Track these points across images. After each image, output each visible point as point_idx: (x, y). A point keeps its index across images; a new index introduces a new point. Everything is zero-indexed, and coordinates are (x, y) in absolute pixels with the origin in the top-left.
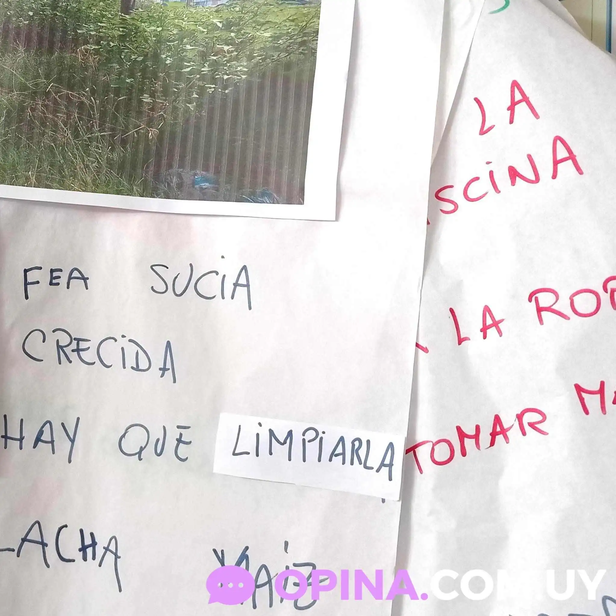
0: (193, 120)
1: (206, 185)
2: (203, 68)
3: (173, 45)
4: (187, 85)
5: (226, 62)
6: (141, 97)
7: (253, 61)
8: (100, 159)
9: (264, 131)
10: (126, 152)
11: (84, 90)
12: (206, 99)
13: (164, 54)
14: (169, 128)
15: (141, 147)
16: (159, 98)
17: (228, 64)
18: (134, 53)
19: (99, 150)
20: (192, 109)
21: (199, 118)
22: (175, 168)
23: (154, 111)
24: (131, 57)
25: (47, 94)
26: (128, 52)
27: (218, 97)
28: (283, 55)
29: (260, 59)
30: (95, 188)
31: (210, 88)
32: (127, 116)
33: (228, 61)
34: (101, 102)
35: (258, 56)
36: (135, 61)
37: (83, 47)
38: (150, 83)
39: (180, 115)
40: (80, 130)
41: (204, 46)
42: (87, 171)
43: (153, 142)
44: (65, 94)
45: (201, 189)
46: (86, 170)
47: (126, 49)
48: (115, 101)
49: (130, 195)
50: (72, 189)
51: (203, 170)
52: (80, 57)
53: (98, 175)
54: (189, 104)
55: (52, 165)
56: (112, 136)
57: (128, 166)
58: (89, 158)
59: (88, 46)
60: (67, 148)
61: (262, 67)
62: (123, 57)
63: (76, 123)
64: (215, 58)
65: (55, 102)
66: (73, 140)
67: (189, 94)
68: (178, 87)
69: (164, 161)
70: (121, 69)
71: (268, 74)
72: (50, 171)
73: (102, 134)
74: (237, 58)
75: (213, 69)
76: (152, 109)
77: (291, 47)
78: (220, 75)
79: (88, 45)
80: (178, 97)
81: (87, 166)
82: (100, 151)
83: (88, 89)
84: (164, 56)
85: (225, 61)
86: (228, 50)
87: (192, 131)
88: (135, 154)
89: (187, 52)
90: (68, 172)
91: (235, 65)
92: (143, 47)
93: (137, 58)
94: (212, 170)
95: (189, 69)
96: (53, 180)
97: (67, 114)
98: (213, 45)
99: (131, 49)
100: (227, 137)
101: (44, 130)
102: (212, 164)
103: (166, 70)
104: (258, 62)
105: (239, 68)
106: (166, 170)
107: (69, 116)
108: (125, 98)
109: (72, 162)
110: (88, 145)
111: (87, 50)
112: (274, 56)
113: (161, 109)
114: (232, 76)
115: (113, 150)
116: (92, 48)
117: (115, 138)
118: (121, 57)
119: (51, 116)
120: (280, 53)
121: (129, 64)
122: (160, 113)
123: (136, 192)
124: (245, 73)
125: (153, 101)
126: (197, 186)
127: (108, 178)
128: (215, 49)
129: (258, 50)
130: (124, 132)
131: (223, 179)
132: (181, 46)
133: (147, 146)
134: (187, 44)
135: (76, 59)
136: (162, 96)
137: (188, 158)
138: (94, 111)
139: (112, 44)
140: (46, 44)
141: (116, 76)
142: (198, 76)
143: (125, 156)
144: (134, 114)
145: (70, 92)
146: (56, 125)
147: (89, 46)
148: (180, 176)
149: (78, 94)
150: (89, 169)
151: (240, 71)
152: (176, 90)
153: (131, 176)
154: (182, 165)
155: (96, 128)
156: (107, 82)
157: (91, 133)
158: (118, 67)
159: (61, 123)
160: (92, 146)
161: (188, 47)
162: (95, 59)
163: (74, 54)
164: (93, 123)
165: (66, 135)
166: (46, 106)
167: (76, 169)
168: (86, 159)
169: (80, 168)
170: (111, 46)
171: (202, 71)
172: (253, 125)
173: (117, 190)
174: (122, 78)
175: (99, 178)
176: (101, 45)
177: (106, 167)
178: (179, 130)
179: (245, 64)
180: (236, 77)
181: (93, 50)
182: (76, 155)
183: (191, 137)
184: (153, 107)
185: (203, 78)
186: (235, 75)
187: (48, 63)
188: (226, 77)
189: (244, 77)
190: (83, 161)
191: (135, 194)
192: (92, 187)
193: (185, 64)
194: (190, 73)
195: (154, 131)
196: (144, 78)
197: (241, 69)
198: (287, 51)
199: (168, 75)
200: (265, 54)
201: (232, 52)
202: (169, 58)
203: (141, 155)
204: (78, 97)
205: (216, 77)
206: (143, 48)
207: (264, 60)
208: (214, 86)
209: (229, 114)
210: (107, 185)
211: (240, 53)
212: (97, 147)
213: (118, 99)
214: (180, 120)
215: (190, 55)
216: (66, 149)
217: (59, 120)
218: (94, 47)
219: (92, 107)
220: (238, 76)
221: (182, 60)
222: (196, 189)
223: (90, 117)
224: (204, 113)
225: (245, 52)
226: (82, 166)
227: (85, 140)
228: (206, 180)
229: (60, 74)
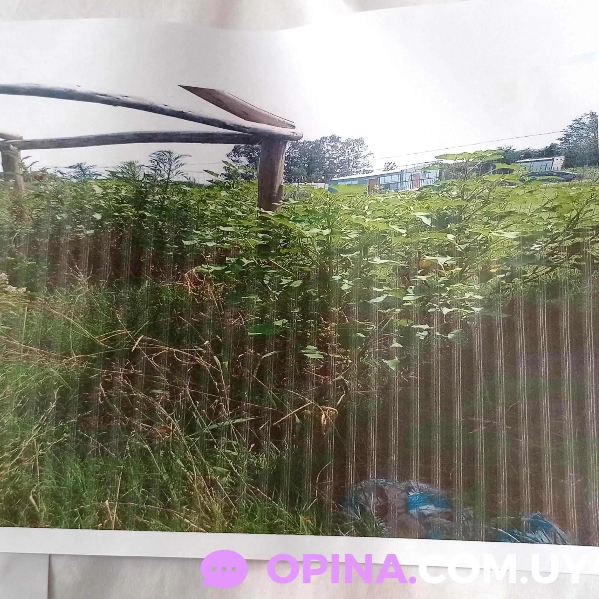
0: (396, 390)
1: (429, 509)
2: (405, 295)
3: (351, 258)
4: (380, 327)
5: (443, 285)
6: (303, 351)
7: (490, 281)
8: (236, 468)
9: (524, 406)
10: (281, 451)
11: (200, 343)
12: (415, 351)
13: (337, 273)
14: (354, 405)
15: (309, 440)
16: (333, 350)
17: (448, 289)
18: (286, 275)
19: (234, 451)
20: (393, 368)
21: (406, 385)
22: (373, 478)
23: (326, 376)
24: (282, 281)
25: (133, 356)
26: (276, 273)
27: (436, 345)
28: (542, 270)
29: (502, 279)
30: (228, 525)
31: (421, 330)
32: (280, 385)
33: (448, 283)
34: (231, 365)
35: (498, 273)
36: (289, 288)
37: (194, 270)
38: (317, 326)
39: (373, 380)
40: (196, 417)
41: (403, 259)
42: (214, 492)
43: (330, 429)
44: (165, 353)
45: (422, 516)
46: (211, 491)
47: (271, 269)
48: (256, 359)
49: (294, 533)
50: (186, 528)
51: (421, 481)
52: (189, 287)
53: (233, 499)
54: (388, 360)
55: (147, 485)
56: (256, 424)
57: (287, 478)
58: (215, 468)
59: (204, 268)
60: (174, 452)
61: (508, 292)
62: (266, 282)
63: (188, 404)
64: (424, 278)
65: (149, 370)
66: (185, 436)
67: (386, 342)
68: (365, 329)
69: (351, 467)
70: (264, 303)
71: (520, 304)
72: (143, 497)
73: (237, 421)
74: (461, 278)
75: (423, 297)
76: (324, 372)
77: (555, 256)
78: (435, 307)
79: (203, 265)
80: (367, 348)
81: (212, 484)
82: (235, 454)
83: (207, 342)
84: (337, 278)
85: (441, 283)
86: (445, 263)
87: (395, 407)
88: (298, 455)
89: (375, 269)
90: (178, 497)
91: (459, 289)
92: (301, 262)
93: (291, 283)
94: (438, 480)
95: (380, 299)
96: (149, 514)
97: (171, 389)
98: (420, 257)
99: (279, 268)
100: (459, 416)
101: (130, 422)
102: (437, 467)
103: (343, 302)
104: (499, 284)
105: (467, 296)
106: (356, 482)
107: (174, 393)
108: (275, 354)
109: (185, 477)
110: (212, 444)
111: (201, 275)
112: (525, 273)
113: (339, 369)
114: (456, 309)
115: (258, 449)
116: (210, 271)
117: (261, 427)
118: (263, 283)
119: (141, 395)
120: (537, 268)
121: (278, 294)
122: (339, 378)
123: (305, 528)
124: (479, 303)
125: (324, 356)
126: (413, 511)
127: (252, 504)
128: (424, 263)
129: (498, 262)
130: (276, 416)
131: (458, 497)
132: (366, 259)
133: (319, 437)
134: (374, 256)
135: (182, 291)
136: (339, 347)
137: (394, 458)
138: (219, 381)
139: (246, 261)
140: (127, 267)
141: (256, 315)
142: (398, 310)
143: (280, 460)
144: (292, 382)
145: (175, 350)
146: (151, 410)
147: (206, 267)
148: (381, 493)
149: (191, 352)
150: (217, 488)
151: (470, 300)
152: (363, 336)
153: (293, 496)
154: (383, 473)
155: (225, 412)
156: (241, 327)
157: (218, 422)
158: (259, 300)
159: (160, 406)
160: (220, 446)
161: (378, 260)
162: (216, 288)
163: (178, 283)
164: (219, 402)
165: (171, 428)
166: (131, 377)
167: (192, 490)
168: (209, 470)
169: (199, 487)
170: (245, 265)
171: (405, 301)
172: (502, 395)
173: (269, 526)
174: (266, 319)
175: (234, 504)
176: (226, 265)
177: (247, 482)
178: (373, 406)
179: (477, 287)
180: (463, 309)
181: (212, 273)
182: (191, 464)
183: (395, 418)
184: (325, 366)
185: (406, 314)
186: (462, 307)
187: (133, 300)
188: (445, 311)
189: (477, 310)
190: (205, 475)
191: (303, 530)
192: (223, 522)
193: (375, 289)
194: (385, 305)
195: (331, 410)
196: (305, 315)
197: (470, 297)
198: (548, 263)
199: (347, 310)
200: (509, 269)
201: (452, 267)
202: (346, 281)
203: (309, 455)
204: (190, 357)
205: (429, 311)
206: (300, 265)
207: (510, 279)
208: (427, 327)
209: (457, 376)
210: (252, 516)
211: (467, 269)
212: (229, 446)
213: (264, 357)
214: (374, 390)
215: (380, 274)
216: (172, 453)
217: (158, 401)
218: (213, 268)
219: (216, 373)
220: (467, 308)
221: (368, 282)
222: (412, 516)
223: (214, 391)
224: (414, 376)
225: (474, 267)
226: (203, 483)
227: (207, 435)
228: (431, 500)
229: (154, 317)
